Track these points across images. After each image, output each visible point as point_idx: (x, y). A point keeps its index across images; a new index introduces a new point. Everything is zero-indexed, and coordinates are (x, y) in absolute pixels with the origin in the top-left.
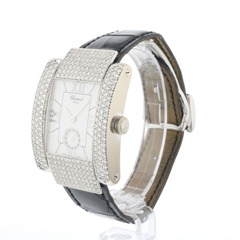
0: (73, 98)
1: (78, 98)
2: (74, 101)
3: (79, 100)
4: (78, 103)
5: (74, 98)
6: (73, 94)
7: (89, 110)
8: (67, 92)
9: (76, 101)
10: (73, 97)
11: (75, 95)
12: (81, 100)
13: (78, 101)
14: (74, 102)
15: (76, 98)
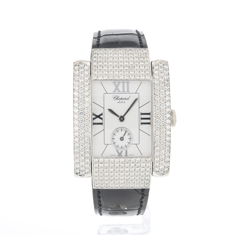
0: (117, 98)
1: (123, 98)
3: (125, 99)
4: (124, 102)
5: (118, 98)
6: (116, 95)
7: (139, 108)
8: (108, 93)
9: (121, 101)
10: (116, 98)
11: (118, 95)
12: (128, 99)
13: (123, 101)
14: (118, 102)
15: (120, 98)
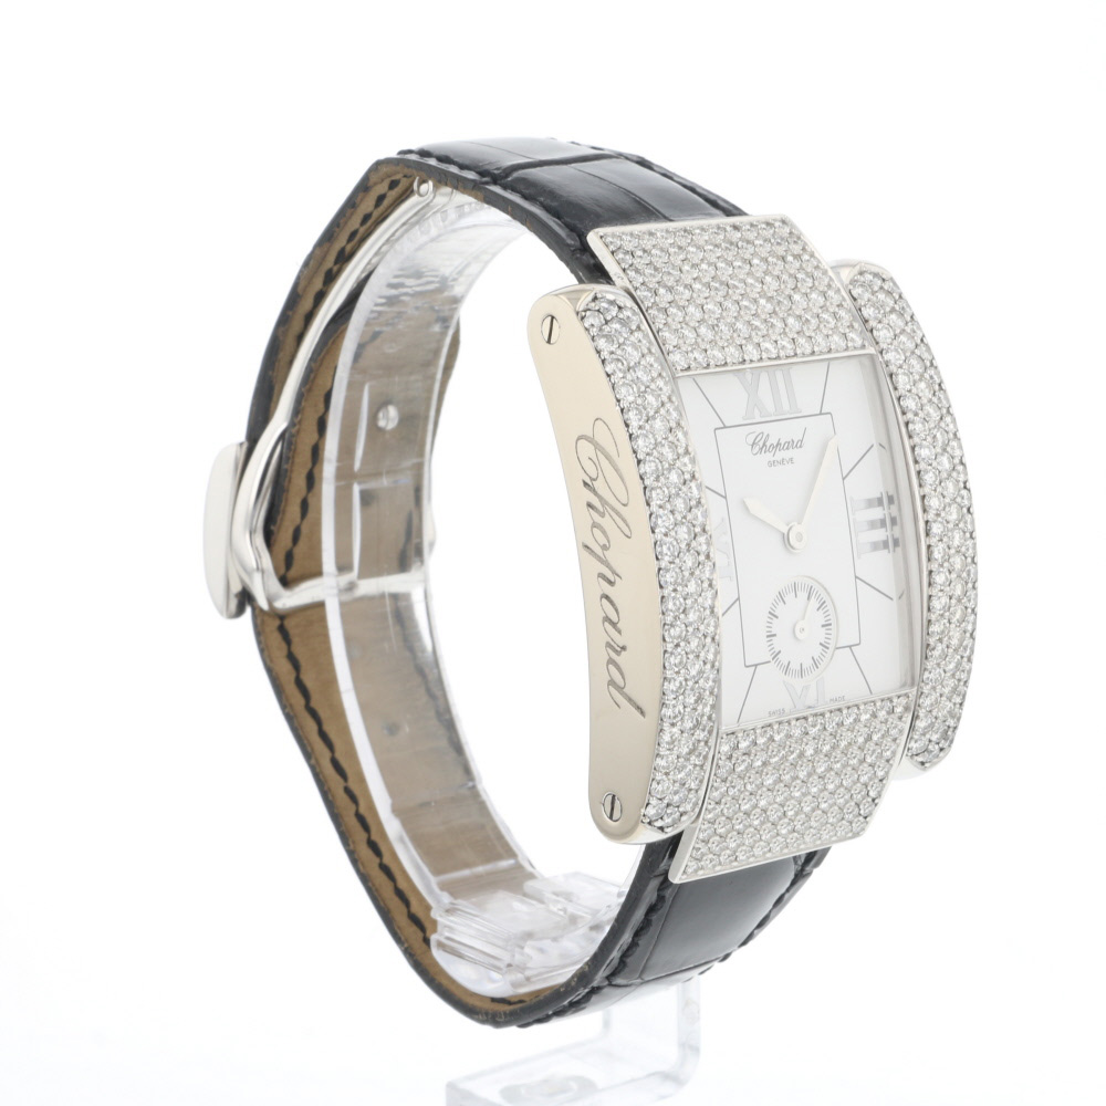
0: (764, 445)
1: (782, 442)
2: (769, 456)
3: (791, 445)
4: (791, 459)
5: (768, 444)
6: (758, 428)
7: (844, 479)
8: (727, 425)
9: (780, 455)
10: (761, 444)
11: (765, 428)
12: (799, 444)
13: (786, 454)
14: (772, 464)
15: (773, 440)
